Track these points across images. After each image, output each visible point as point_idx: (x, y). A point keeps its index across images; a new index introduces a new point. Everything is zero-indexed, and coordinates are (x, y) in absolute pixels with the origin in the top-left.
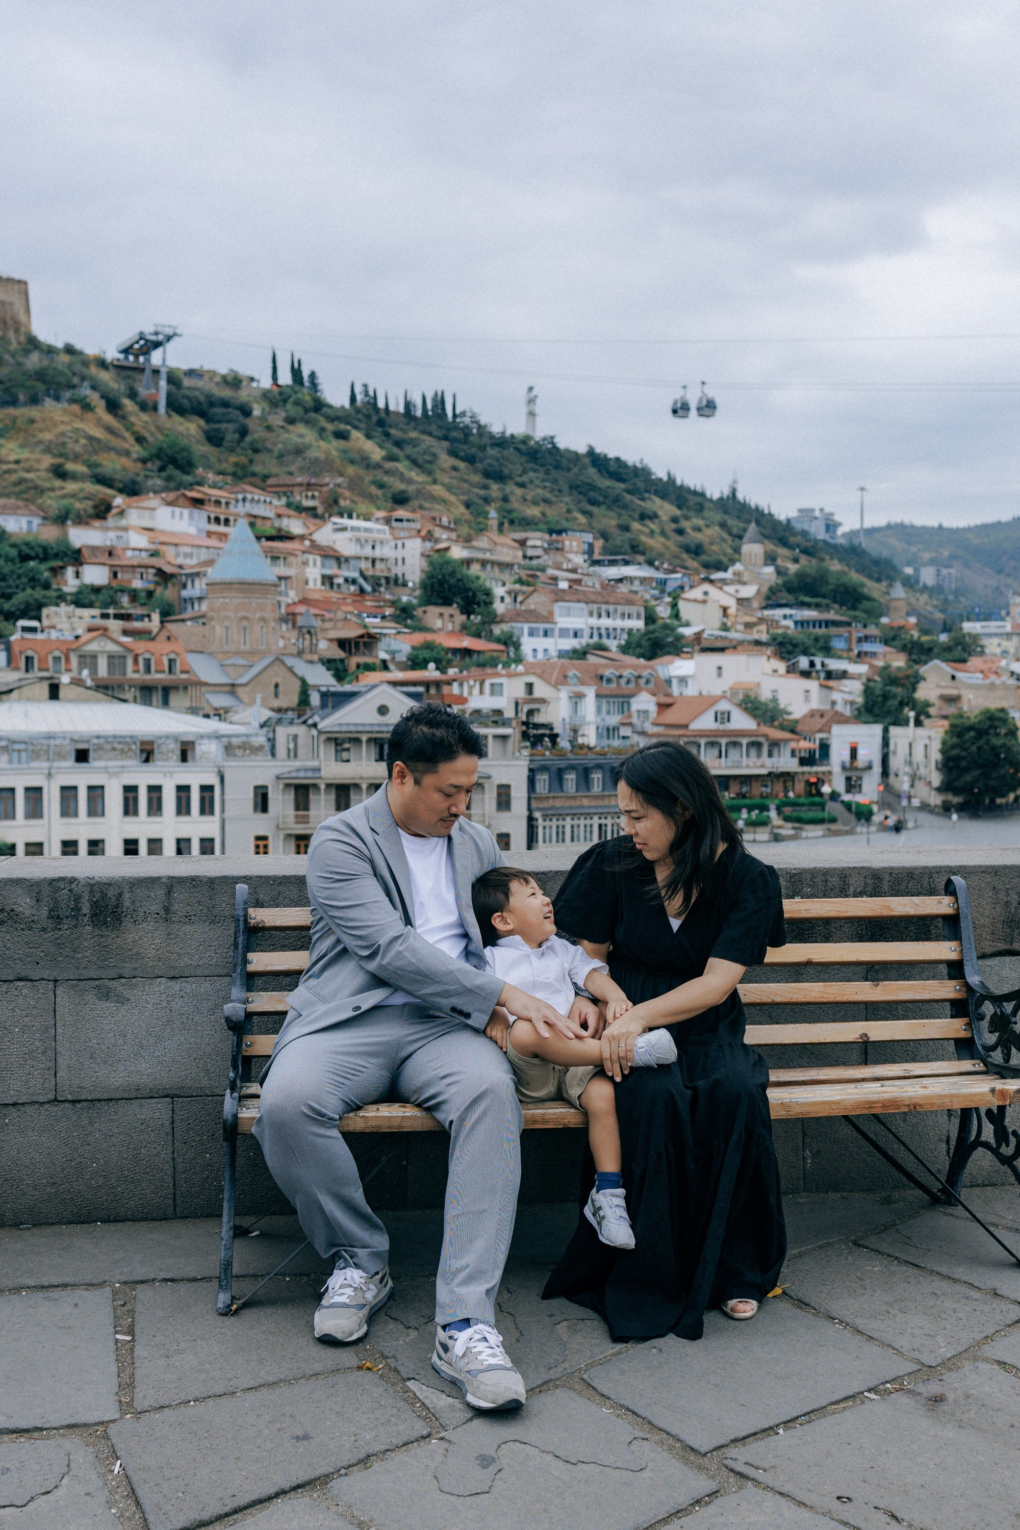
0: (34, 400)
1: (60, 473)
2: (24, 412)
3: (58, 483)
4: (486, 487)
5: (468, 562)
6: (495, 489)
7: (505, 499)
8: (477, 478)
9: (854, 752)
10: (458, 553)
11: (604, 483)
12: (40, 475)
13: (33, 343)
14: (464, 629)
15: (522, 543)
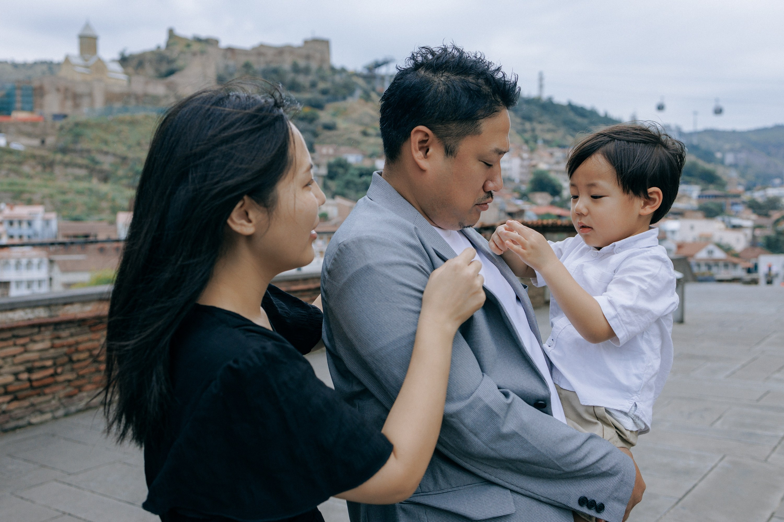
0: (344, 98)
1: (365, 134)
2: (341, 104)
3: (365, 139)
4: (523, 124)
5: (549, 171)
6: (528, 126)
7: (533, 130)
8: (518, 120)
9: (770, 268)
10: (543, 166)
11: (579, 120)
12: (357, 136)
13: (333, 70)
14: (553, 204)
15: (552, 154)
